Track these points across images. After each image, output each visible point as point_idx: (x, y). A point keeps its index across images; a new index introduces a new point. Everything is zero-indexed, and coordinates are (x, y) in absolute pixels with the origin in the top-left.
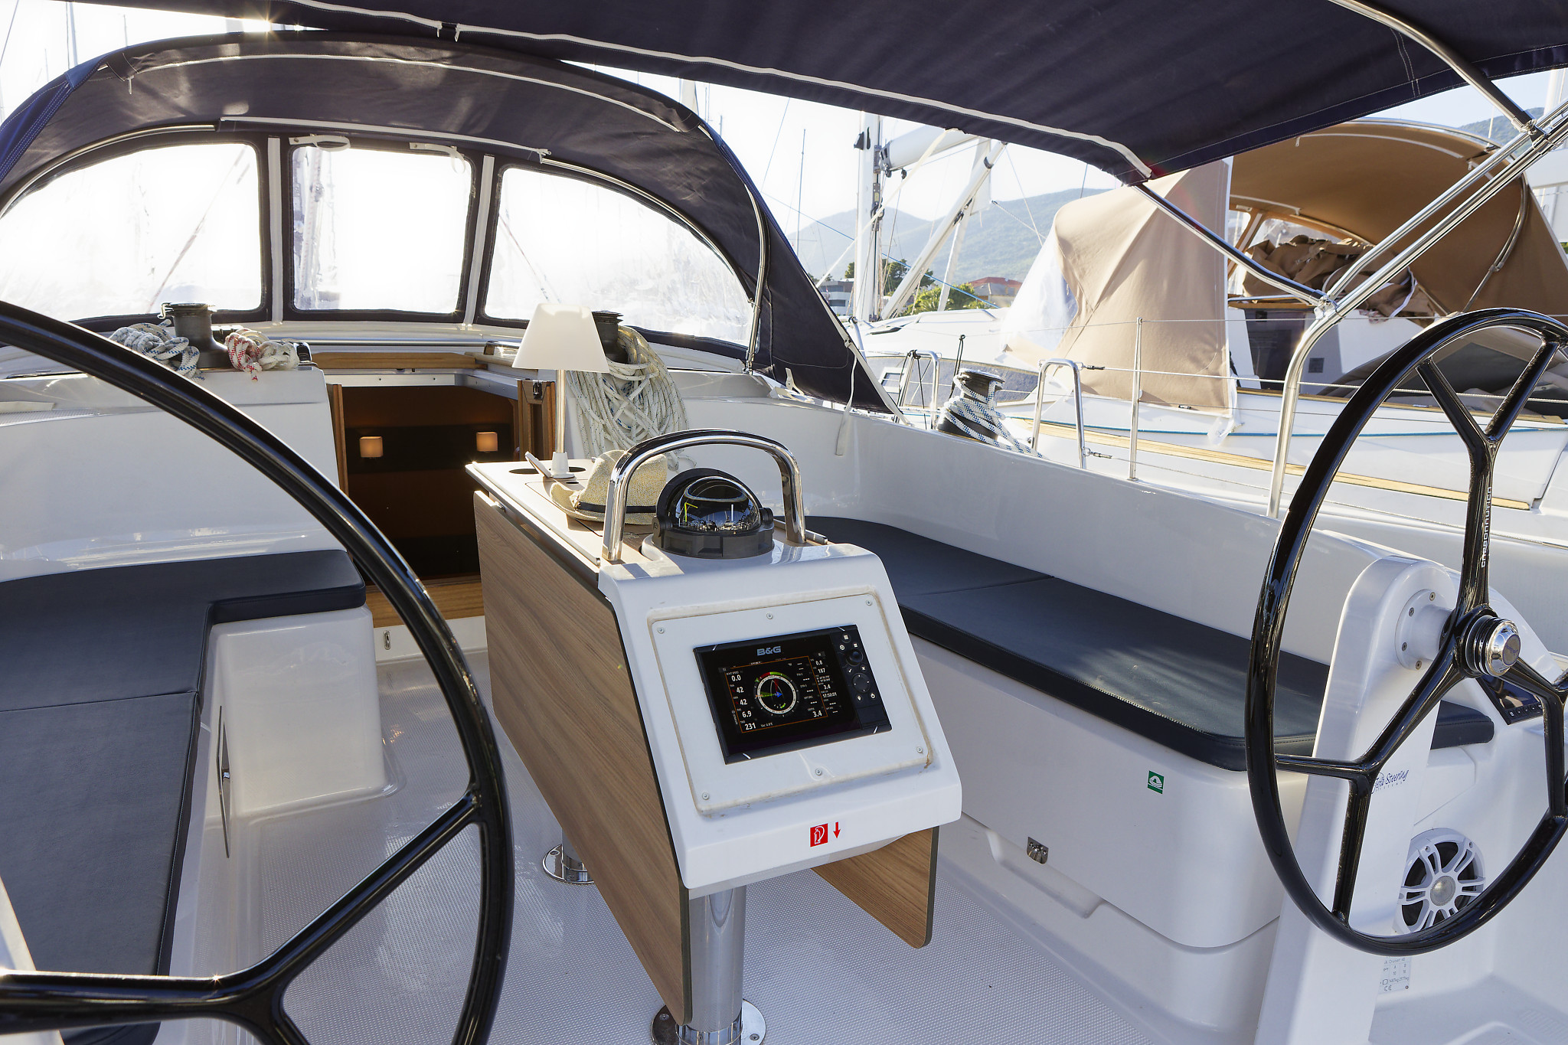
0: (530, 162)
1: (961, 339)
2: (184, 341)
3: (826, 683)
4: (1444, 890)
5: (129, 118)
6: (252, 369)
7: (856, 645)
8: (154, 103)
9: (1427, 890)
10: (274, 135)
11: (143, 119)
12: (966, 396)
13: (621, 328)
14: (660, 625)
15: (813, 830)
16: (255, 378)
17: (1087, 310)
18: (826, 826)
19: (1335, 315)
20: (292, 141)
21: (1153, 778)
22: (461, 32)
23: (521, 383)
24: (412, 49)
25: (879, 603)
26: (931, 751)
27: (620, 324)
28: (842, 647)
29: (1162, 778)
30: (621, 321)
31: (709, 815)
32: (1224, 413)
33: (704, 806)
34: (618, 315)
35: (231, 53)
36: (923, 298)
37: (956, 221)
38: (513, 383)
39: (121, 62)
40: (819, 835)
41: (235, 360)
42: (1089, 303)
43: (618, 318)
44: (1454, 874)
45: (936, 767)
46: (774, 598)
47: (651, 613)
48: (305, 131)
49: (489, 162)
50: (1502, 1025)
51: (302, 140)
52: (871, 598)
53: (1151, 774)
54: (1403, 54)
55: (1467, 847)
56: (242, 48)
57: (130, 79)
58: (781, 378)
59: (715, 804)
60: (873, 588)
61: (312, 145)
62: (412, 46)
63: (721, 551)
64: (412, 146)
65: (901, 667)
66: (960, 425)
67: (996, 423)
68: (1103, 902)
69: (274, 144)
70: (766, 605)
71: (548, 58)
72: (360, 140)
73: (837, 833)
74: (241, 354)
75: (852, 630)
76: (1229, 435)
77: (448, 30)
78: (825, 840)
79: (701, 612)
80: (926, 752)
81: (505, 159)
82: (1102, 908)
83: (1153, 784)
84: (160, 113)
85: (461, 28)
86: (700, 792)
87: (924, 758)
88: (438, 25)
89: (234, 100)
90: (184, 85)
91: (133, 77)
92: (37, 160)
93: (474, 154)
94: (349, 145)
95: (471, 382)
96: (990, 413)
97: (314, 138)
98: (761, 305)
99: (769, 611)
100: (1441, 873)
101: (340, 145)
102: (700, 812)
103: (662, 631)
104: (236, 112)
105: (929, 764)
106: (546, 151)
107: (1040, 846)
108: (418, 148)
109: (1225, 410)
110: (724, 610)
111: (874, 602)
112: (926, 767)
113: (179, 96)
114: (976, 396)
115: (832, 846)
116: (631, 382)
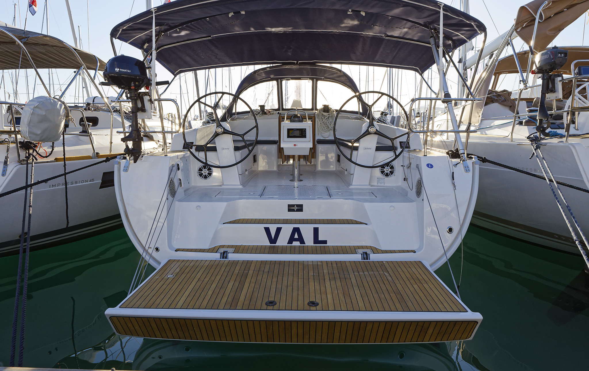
0: (321, 80)
2: (260, 110)
5: (258, 79)
11: (259, 79)
16: (269, 115)
27: (329, 107)
34: (328, 105)
35: (268, 69)
39: (255, 72)
47: (284, 125)
48: (284, 78)
49: (315, 80)
51: (283, 79)
52: (309, 126)
56: (270, 68)
57: (257, 74)
59: (286, 141)
62: (293, 65)
63: (294, 121)
64: (301, 79)
65: (309, 133)
69: (279, 80)
71: (314, 64)
72: (293, 79)
73: (297, 145)
74: (268, 112)
75: (305, 129)
77: (297, 62)
79: (290, 126)
80: (310, 140)
81: (317, 80)
84: (262, 78)
85: (299, 62)
86: (284, 140)
88: (296, 62)
89: (271, 74)
90: (264, 74)
92: (246, 86)
93: (312, 79)
94: (290, 79)
97: (286, 79)
99: (297, 126)
103: (285, 127)
104: (272, 76)
106: (323, 77)
110: (293, 126)
112: (309, 142)
113: (264, 75)
114: (382, 116)
115: (296, 147)
116: (327, 116)
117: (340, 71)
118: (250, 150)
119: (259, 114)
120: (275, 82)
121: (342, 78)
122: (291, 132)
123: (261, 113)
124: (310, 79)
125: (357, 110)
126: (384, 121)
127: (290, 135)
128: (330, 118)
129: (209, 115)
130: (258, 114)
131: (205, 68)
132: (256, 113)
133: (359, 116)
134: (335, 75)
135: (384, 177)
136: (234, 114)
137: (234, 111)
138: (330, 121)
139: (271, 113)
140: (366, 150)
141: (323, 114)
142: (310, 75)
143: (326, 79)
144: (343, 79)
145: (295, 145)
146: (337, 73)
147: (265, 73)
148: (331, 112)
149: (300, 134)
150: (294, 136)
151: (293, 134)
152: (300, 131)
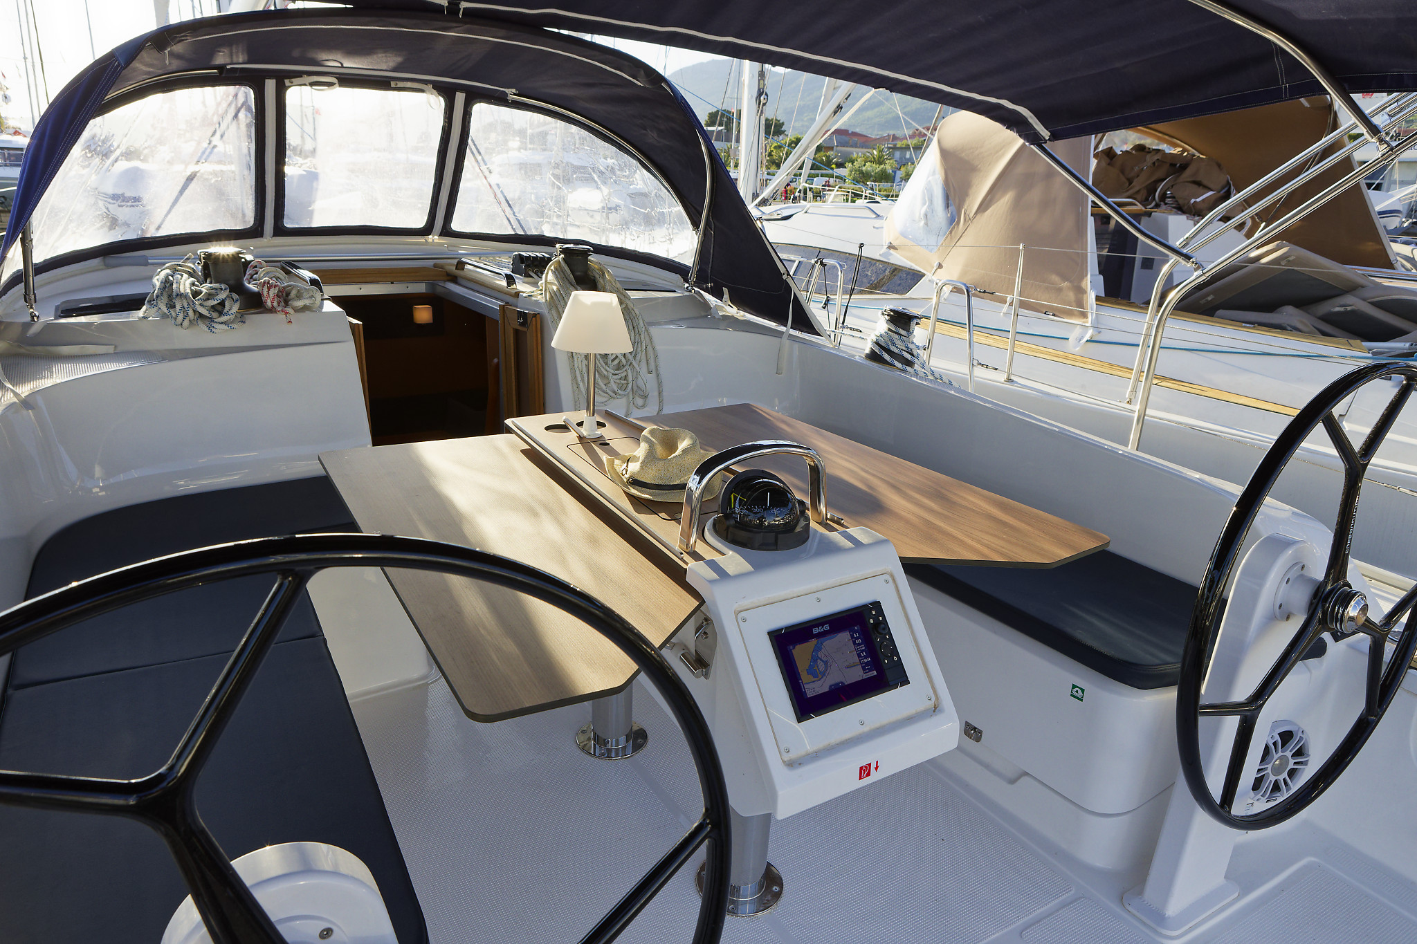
0: (499, 99)
1: (861, 247)
2: (226, 289)
3: (862, 651)
4: (1280, 764)
6: (286, 313)
7: (881, 618)
9: (1270, 766)
10: (270, 78)
12: (889, 330)
14: (743, 614)
15: (861, 768)
16: (290, 322)
17: (965, 220)
18: (870, 765)
19: (1201, 275)
20: (286, 82)
21: (1075, 689)
22: (464, 8)
23: (502, 307)
25: (894, 581)
26: (937, 696)
28: (872, 621)
29: (1083, 691)
31: (791, 764)
32: (1084, 322)
33: (787, 757)
36: (775, 148)
37: (835, 112)
38: (495, 304)
40: (865, 771)
41: (269, 303)
42: (968, 213)
44: (1289, 754)
45: (941, 711)
46: (821, 584)
47: (736, 607)
48: (299, 74)
49: (460, 98)
50: (1313, 859)
51: (295, 81)
52: (888, 577)
53: (1074, 686)
54: (1278, 62)
55: (1300, 734)
58: (719, 296)
59: (793, 755)
60: (890, 568)
61: (303, 85)
64: (393, 84)
65: (912, 632)
66: (886, 356)
67: (915, 354)
68: (1026, 774)
69: (270, 85)
70: (815, 590)
72: (348, 82)
73: (876, 768)
74: (274, 297)
75: (877, 605)
76: (1087, 341)
77: (454, 6)
78: (868, 774)
79: (770, 601)
80: (933, 699)
81: (474, 96)
82: (1025, 779)
83: (1075, 694)
85: (464, 5)
86: (783, 746)
87: (931, 704)
88: (444, 2)
91: (169, 49)
93: (447, 92)
94: (337, 85)
95: (439, 290)
96: (910, 346)
97: (306, 79)
98: (705, 234)
99: (817, 594)
100: (1280, 754)
101: (330, 85)
102: (784, 762)
103: (744, 620)
105: (936, 709)
106: (514, 91)
107: (975, 728)
108: (398, 86)
109: (1085, 320)
110: (786, 598)
111: (890, 580)
112: (934, 711)
114: (902, 332)
115: (875, 776)
119: (225, 318)
122: (801, 653)
123: (234, 309)
127: (808, 687)
130: (213, 314)
134: (601, 92)
139: (296, 303)
143: (524, 99)
148: (608, 286)
149: (867, 664)
150: (830, 686)
151: (823, 674)
152: (852, 636)
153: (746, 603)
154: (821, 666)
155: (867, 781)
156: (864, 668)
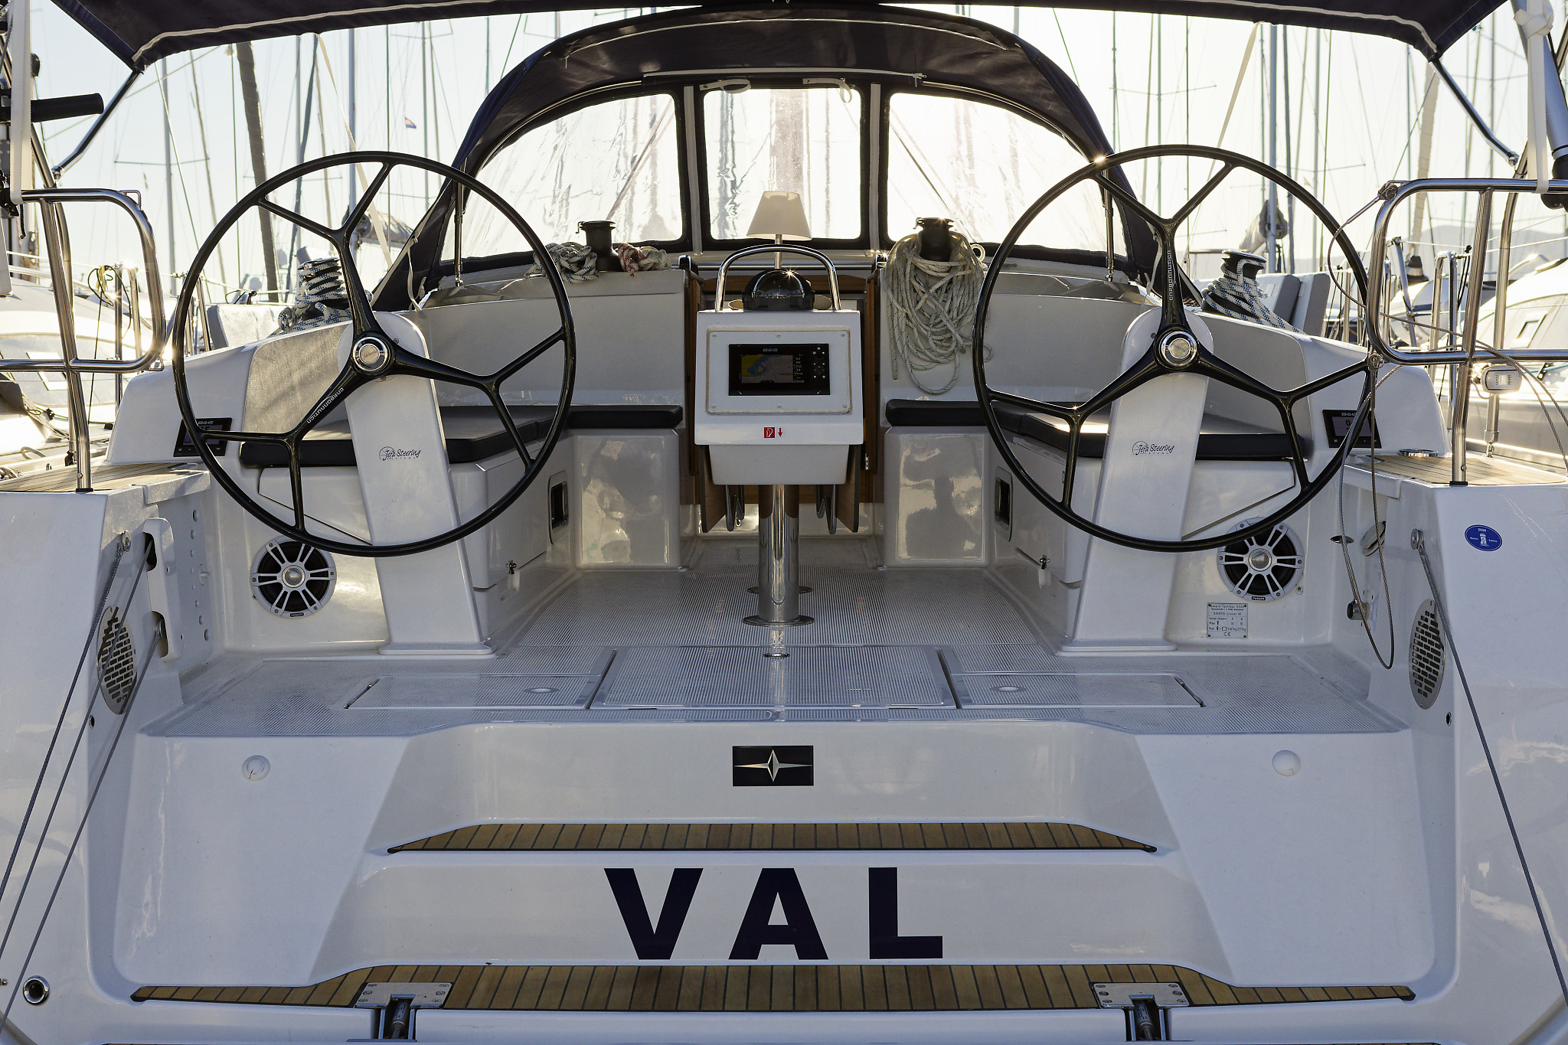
0: (908, 86)
3: (798, 368)
5: (573, 83)
6: (631, 268)
7: (824, 354)
8: (588, 71)
9: (1244, 557)
10: (687, 84)
11: (583, 83)
12: (1225, 276)
13: (953, 233)
14: (715, 333)
15: (766, 429)
16: (633, 276)
18: (774, 428)
20: (702, 88)
24: (760, 12)
25: (850, 334)
26: (851, 408)
27: (951, 229)
28: (815, 353)
30: (951, 226)
31: (714, 414)
33: (713, 410)
34: (948, 221)
35: (629, 32)
39: (560, 47)
41: (622, 264)
43: (950, 224)
44: (1268, 548)
45: (851, 415)
46: (783, 327)
47: (710, 327)
48: (713, 78)
49: (876, 89)
51: (710, 86)
52: (845, 333)
55: (1277, 528)
56: (636, 27)
57: (566, 58)
59: (716, 410)
60: (849, 328)
61: (719, 89)
62: (759, 10)
63: (767, 306)
64: (805, 81)
66: (1211, 301)
67: (1247, 299)
69: (689, 91)
70: (777, 330)
72: (759, 82)
73: (780, 434)
75: (825, 347)
78: (773, 436)
79: (738, 330)
80: (848, 407)
81: (889, 86)
84: (593, 78)
86: (711, 404)
87: (847, 410)
89: (647, 61)
90: (604, 57)
91: (569, 57)
92: (510, 121)
93: (861, 84)
94: (749, 86)
96: (1238, 289)
97: (721, 83)
99: (779, 333)
100: (1256, 546)
101: (742, 87)
102: (709, 413)
103: (714, 337)
104: (649, 69)
105: (848, 413)
106: (921, 75)
108: (810, 83)
110: (752, 330)
111: (847, 335)
112: (844, 413)
113: (605, 64)
114: (1233, 275)
115: (777, 440)
116: (941, 278)
117: (1010, 40)
118: (533, 461)
119: (583, 271)
120: (665, 102)
121: (1022, 80)
122: (747, 361)
123: (590, 263)
124: (853, 81)
125: (1098, 245)
126: (1244, 305)
127: (746, 378)
128: (955, 288)
129: (318, 274)
130: (574, 268)
131: (297, 29)
132: (566, 265)
133: (1106, 275)
134: (983, 63)
135: (1245, 598)
136: (450, 269)
137: (447, 254)
138: (956, 303)
139: (644, 262)
140: (1145, 457)
141: (920, 265)
142: (852, 58)
143: (935, 84)
144: (1024, 81)
145: (769, 433)
146: (993, 52)
147: (613, 50)
148: (960, 256)
149: (798, 376)
150: (762, 382)
151: (760, 374)
152: (794, 359)
153: (719, 327)
154: (760, 369)
155: (770, 441)
156: (794, 378)
